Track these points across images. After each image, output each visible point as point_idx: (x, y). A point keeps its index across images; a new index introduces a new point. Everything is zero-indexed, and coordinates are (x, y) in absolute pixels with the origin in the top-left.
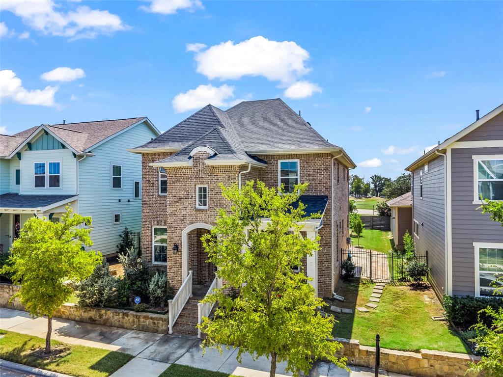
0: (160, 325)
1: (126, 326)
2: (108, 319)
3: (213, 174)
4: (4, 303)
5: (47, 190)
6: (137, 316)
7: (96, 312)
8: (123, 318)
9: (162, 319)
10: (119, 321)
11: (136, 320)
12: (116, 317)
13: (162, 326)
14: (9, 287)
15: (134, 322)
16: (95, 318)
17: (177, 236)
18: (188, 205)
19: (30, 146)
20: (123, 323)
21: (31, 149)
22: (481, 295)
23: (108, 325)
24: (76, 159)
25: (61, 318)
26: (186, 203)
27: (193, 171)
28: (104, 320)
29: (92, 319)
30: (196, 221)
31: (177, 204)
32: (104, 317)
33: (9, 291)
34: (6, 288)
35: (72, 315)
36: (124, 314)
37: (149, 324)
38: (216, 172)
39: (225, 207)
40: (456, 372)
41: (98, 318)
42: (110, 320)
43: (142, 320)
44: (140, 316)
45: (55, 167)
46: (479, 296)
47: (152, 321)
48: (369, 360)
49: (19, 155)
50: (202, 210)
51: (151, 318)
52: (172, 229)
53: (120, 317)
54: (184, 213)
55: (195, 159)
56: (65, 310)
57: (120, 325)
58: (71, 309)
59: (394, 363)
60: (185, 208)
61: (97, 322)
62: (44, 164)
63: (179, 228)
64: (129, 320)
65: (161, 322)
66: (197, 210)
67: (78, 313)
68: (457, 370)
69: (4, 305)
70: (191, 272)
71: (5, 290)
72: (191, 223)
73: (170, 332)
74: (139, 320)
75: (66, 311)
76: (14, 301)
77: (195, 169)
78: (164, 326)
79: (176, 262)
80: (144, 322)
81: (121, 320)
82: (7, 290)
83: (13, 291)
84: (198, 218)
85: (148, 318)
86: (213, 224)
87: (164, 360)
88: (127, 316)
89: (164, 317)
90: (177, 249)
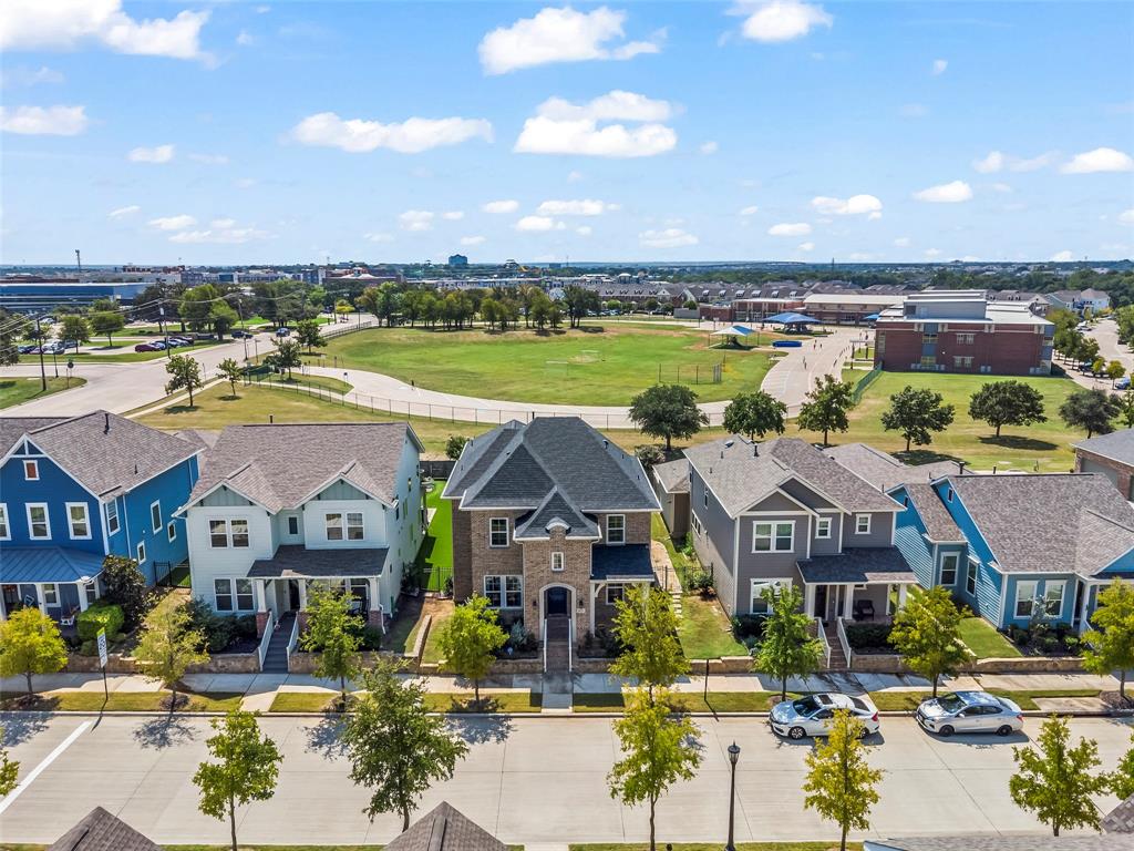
0: (537, 667)
1: (506, 671)
3: (568, 544)
5: (346, 543)
6: (516, 663)
8: (504, 667)
9: (539, 662)
10: (500, 669)
11: (515, 667)
13: (540, 669)
15: (513, 668)
17: (534, 594)
20: (503, 670)
21: (319, 499)
22: (754, 613)
24: (384, 510)
26: (544, 567)
27: (550, 542)
30: (553, 581)
31: (534, 568)
36: (504, 663)
37: (527, 668)
38: (571, 543)
39: (579, 569)
43: (521, 665)
44: (518, 663)
47: (530, 665)
50: (558, 572)
51: (529, 663)
53: (501, 666)
54: (542, 575)
55: (552, 532)
60: (543, 571)
62: (339, 515)
63: (537, 587)
64: (509, 668)
65: (539, 665)
66: (554, 572)
70: (545, 621)
72: (549, 583)
73: (546, 673)
74: (518, 667)
77: (552, 540)
79: (534, 615)
80: (523, 667)
84: (555, 578)
85: (525, 663)
86: (568, 583)
87: (564, 692)
88: (507, 663)
89: (540, 660)
90: (535, 603)
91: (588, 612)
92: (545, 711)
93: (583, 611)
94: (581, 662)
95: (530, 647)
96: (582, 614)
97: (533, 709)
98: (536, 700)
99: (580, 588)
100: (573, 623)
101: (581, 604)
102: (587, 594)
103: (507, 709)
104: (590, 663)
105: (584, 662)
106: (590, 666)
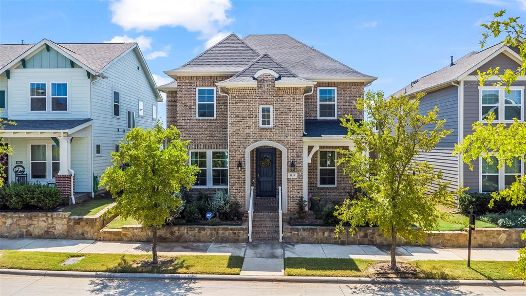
0: (241, 235)
1: (202, 239)
2: (181, 236)
3: (278, 95)
4: (40, 233)
5: (49, 114)
6: (215, 229)
7: (166, 230)
8: (199, 232)
9: (243, 228)
10: (195, 236)
11: (214, 232)
12: (190, 233)
13: (243, 235)
14: (46, 215)
15: (211, 234)
16: (166, 236)
17: (239, 154)
18: (251, 124)
19: (24, 63)
20: (199, 237)
21: (25, 67)
22: (483, 192)
23: (182, 241)
24: (89, 79)
25: (122, 240)
26: (250, 122)
27: (257, 92)
28: (177, 237)
29: (163, 237)
30: (261, 140)
31: (240, 123)
32: (176, 234)
33: (47, 219)
34: (42, 216)
35: (136, 236)
36: (200, 229)
37: (229, 235)
38: (281, 93)
39: (290, 125)
40: (491, 240)
41: (169, 235)
42: (183, 236)
43: (221, 232)
44: (218, 229)
45: (61, 88)
46: (482, 192)
47: (232, 232)
48: (430, 240)
49: (8, 73)
50: (267, 129)
51: (231, 229)
52: (235, 147)
53: (196, 231)
54: (248, 132)
55: (260, 81)
56: (127, 233)
57: (196, 239)
58: (135, 230)
59: (448, 240)
60: (249, 127)
61: (167, 240)
62: (44, 85)
63: (242, 146)
64: (206, 233)
65: (242, 232)
66: (262, 129)
67: (144, 234)
68: (491, 239)
69: (39, 235)
70: (253, 188)
71: (41, 219)
72: (255, 141)
73: (250, 240)
74: (217, 233)
75: (129, 233)
76: (55, 229)
77: (259, 90)
78: (245, 235)
79: (239, 179)
80: (223, 234)
81: (197, 234)
82: (44, 219)
83: (53, 219)
84: (263, 136)
85: (227, 229)
86: (278, 141)
87: (273, 256)
88: (204, 230)
89: (244, 227)
90: (240, 165)
91: (300, 176)
92: (244, 274)
93: (295, 175)
94: (293, 229)
95: (233, 215)
96: (293, 180)
97: (229, 270)
98: (236, 262)
99: (291, 147)
100: (284, 191)
101: (293, 166)
102: (299, 156)
103: (192, 270)
104: (304, 230)
105: (298, 230)
106: (305, 234)
